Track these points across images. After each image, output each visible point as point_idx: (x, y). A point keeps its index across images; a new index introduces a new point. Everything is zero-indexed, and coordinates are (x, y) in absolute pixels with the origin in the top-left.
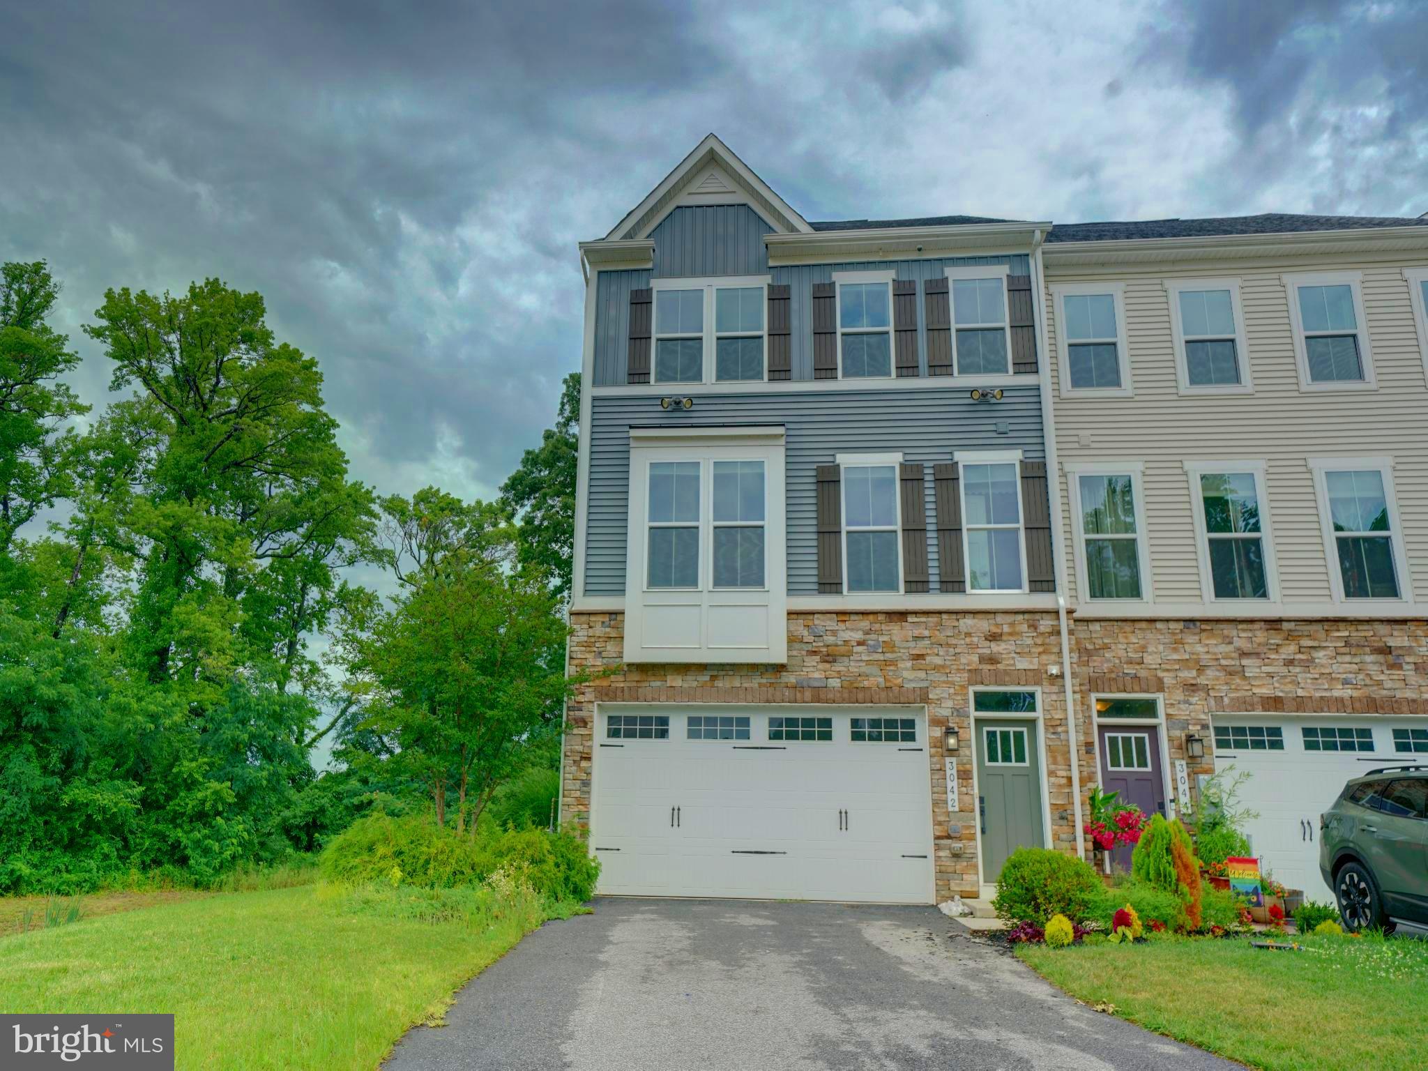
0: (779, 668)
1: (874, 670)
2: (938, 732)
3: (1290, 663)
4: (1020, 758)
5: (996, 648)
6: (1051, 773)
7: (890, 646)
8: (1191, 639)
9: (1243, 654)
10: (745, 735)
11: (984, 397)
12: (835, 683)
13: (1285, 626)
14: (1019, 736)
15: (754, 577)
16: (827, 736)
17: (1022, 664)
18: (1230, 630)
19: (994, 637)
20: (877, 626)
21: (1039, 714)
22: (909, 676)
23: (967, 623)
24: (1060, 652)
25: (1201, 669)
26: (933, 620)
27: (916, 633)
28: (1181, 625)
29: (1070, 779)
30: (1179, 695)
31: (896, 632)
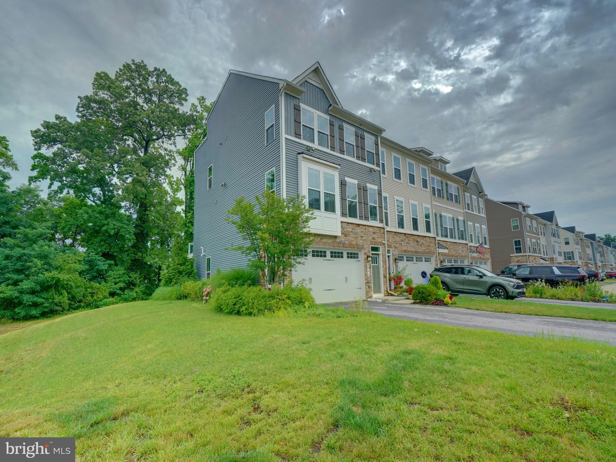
0: (336, 237)
1: (353, 239)
2: (366, 256)
3: (407, 243)
4: (376, 263)
5: (375, 236)
6: (383, 267)
7: (357, 233)
8: (395, 236)
9: (402, 241)
10: (325, 256)
11: (371, 170)
12: (347, 242)
13: (407, 235)
14: (376, 257)
15: (333, 210)
16: (342, 257)
17: (379, 240)
18: (400, 235)
19: (374, 233)
20: (354, 228)
21: (380, 252)
22: (360, 242)
23: (371, 229)
24: (385, 238)
25: (397, 243)
26: (364, 227)
27: (362, 230)
28: (393, 233)
29: (386, 268)
30: (393, 249)
31: (358, 230)
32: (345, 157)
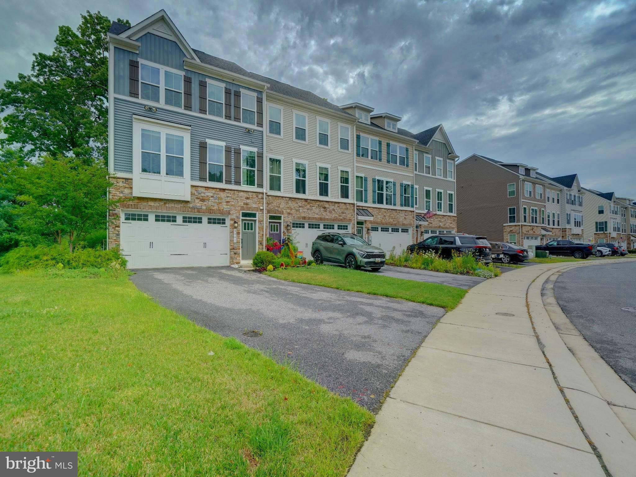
0: (187, 202)
1: (216, 204)
2: (232, 222)
3: (308, 209)
4: (252, 229)
5: (248, 201)
6: (259, 233)
7: (220, 198)
8: (290, 202)
9: (300, 207)
10: (174, 221)
11: (249, 131)
12: (204, 208)
13: (308, 201)
14: (252, 224)
15: (180, 174)
16: (200, 222)
17: (254, 206)
18: (298, 201)
19: (248, 198)
20: (217, 192)
21: (257, 219)
22: (225, 207)
23: (241, 194)
24: (263, 203)
25: (291, 209)
26: (233, 192)
27: (228, 195)
28: (288, 199)
29: (263, 234)
30: (286, 215)
31: (222, 195)
32: (208, 116)
